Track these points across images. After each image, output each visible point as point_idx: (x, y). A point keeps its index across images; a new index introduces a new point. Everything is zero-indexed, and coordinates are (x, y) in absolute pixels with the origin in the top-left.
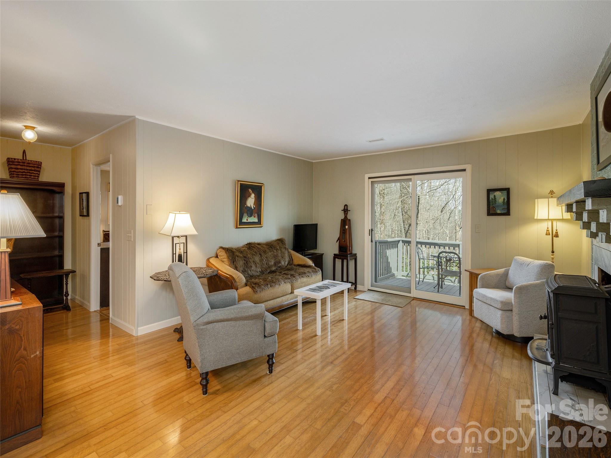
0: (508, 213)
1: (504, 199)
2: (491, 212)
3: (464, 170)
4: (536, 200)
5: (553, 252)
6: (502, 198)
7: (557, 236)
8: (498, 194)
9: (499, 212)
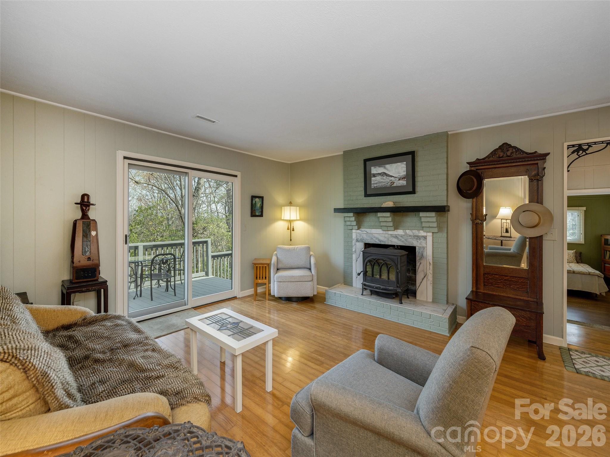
0: (261, 215)
1: (260, 205)
2: (253, 215)
3: (236, 176)
4: (283, 207)
5: (291, 240)
6: (260, 204)
7: (293, 230)
8: (257, 200)
9: (257, 214)
